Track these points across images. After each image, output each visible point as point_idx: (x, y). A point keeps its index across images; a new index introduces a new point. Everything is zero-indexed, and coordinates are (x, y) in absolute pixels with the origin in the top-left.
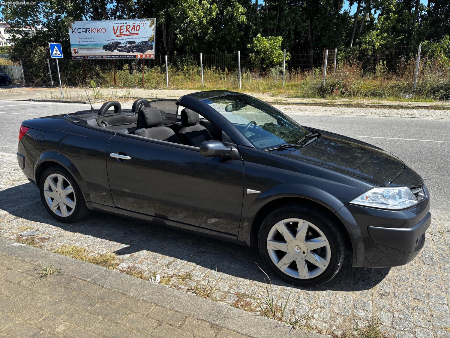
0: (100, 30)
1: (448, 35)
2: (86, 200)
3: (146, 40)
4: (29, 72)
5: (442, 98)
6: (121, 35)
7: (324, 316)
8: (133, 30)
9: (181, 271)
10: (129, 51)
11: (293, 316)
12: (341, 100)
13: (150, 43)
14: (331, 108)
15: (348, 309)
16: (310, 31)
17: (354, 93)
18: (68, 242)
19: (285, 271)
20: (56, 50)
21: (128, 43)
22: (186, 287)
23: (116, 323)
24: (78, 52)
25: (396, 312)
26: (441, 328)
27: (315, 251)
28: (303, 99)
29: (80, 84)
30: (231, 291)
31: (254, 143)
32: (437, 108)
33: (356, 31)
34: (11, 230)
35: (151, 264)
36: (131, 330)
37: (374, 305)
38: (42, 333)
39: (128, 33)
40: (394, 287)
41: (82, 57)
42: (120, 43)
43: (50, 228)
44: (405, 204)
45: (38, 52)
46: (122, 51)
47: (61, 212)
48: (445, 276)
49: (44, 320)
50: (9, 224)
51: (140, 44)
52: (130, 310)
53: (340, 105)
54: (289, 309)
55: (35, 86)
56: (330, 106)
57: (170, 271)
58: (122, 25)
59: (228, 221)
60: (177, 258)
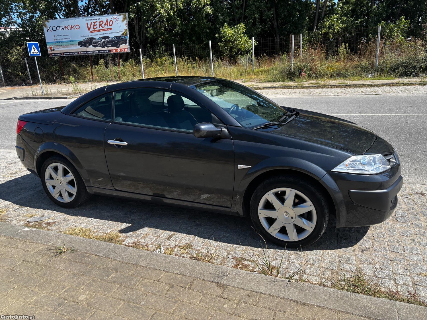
0: (75, 27)
1: (404, 15)
2: (86, 185)
3: (120, 34)
4: (8, 72)
5: (401, 75)
6: (95, 31)
7: (315, 271)
8: (106, 25)
9: (182, 242)
10: (104, 46)
11: (287, 273)
12: (309, 82)
13: (124, 38)
14: (300, 90)
15: (335, 264)
16: (275, 18)
17: (320, 74)
18: (73, 225)
19: (276, 236)
20: (34, 49)
21: (103, 39)
22: (189, 256)
23: (132, 289)
24: (54, 50)
25: (377, 263)
26: (417, 274)
27: (302, 216)
28: (273, 83)
29: (58, 80)
30: (229, 256)
31: (241, 123)
32: (398, 84)
33: (319, 16)
34: (18, 218)
35: (153, 238)
36: (146, 293)
37: (357, 259)
38: (66, 303)
39: (101, 28)
40: (373, 243)
41: (59, 54)
42: (94, 39)
43: (54, 213)
44: (379, 169)
45: (15, 51)
46: (97, 46)
47: (63, 198)
48: (417, 231)
49: (66, 291)
50: (15, 212)
51: (113, 38)
52: (142, 277)
53: (308, 87)
54: (283, 268)
55: (15, 85)
56: (299, 89)
57: (172, 243)
58: (95, 21)
59: (219, 195)
60: (176, 232)
